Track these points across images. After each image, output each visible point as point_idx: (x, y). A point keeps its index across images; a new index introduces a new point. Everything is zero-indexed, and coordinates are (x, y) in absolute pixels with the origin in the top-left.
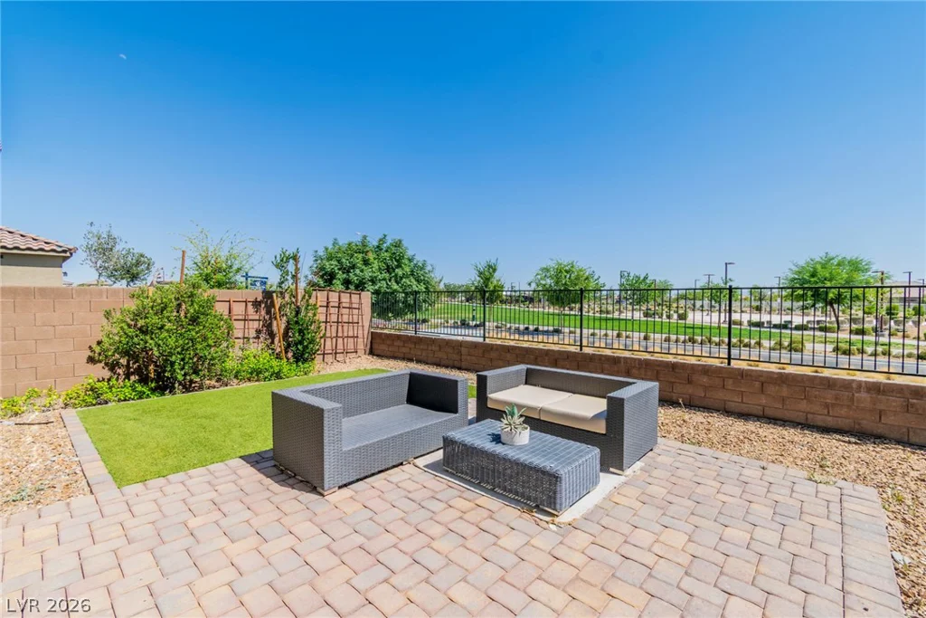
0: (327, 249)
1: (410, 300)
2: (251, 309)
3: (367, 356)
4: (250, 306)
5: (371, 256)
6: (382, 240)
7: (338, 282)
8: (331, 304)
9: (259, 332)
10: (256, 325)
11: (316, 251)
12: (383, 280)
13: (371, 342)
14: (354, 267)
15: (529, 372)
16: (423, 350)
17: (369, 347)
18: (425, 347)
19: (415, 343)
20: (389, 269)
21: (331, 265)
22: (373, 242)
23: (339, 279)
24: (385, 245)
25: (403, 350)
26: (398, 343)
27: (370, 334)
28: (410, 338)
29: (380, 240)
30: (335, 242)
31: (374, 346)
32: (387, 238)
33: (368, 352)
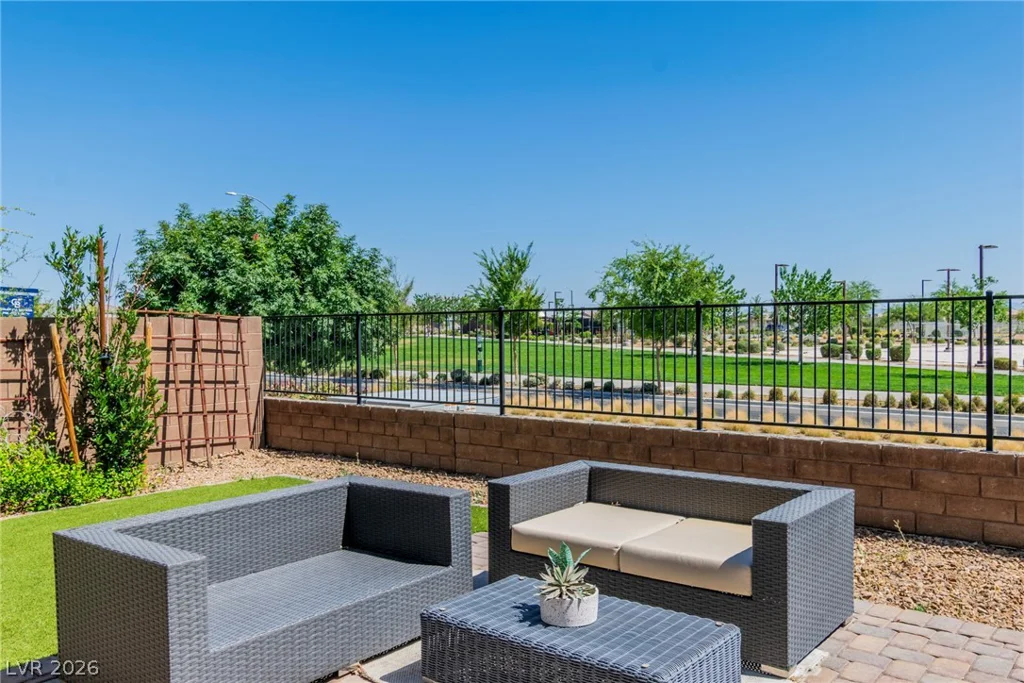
0: (165, 227)
1: (346, 331)
3: (256, 452)
5: (261, 241)
6: (286, 206)
7: (191, 297)
8: (177, 344)
9: (20, 405)
10: (13, 391)
11: (143, 232)
12: (287, 290)
13: (265, 423)
14: (224, 264)
15: (594, 475)
16: (373, 435)
17: (259, 432)
18: (380, 430)
19: (358, 422)
20: (299, 268)
22: (265, 211)
23: (193, 290)
24: (291, 218)
25: (333, 436)
26: (321, 422)
27: (262, 404)
28: (344, 412)
29: (280, 207)
30: (184, 213)
31: (271, 429)
32: (294, 203)
33: (257, 442)
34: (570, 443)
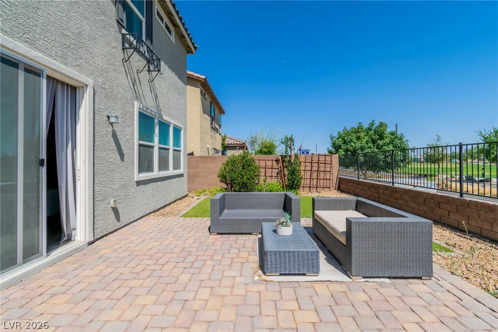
0: (339, 132)
2: (275, 163)
3: (335, 191)
4: (274, 162)
5: (362, 135)
6: (372, 124)
7: (342, 150)
8: (313, 161)
9: (278, 174)
10: (277, 171)
11: (331, 135)
12: (369, 148)
13: (339, 183)
14: (351, 141)
15: (358, 202)
16: (360, 189)
17: (337, 186)
18: (362, 188)
19: (357, 185)
20: (374, 142)
21: (339, 142)
22: (366, 126)
23: (343, 149)
24: (374, 127)
25: (353, 188)
26: (350, 184)
27: (338, 178)
28: (355, 181)
29: (370, 124)
30: (345, 128)
31: (341, 185)
32: (375, 122)
33: (337, 188)
34: (412, 197)
